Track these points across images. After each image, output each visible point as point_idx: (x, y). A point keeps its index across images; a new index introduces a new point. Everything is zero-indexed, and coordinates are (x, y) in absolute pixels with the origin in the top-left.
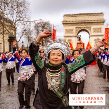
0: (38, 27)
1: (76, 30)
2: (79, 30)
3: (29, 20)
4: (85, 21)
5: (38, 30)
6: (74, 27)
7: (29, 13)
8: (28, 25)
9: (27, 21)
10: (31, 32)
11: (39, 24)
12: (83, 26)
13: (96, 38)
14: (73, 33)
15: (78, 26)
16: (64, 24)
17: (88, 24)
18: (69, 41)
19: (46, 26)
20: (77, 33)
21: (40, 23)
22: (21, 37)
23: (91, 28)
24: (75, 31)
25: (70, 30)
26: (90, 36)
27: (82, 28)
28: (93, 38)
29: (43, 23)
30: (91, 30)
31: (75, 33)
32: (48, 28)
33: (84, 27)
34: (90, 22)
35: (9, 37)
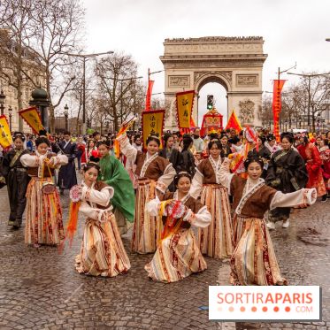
1: (195, 78)
2: (202, 80)
3: (82, 54)
5: (103, 78)
6: (190, 72)
12: (213, 69)
13: (243, 99)
16: (164, 62)
17: (223, 64)
19: (122, 68)
20: (197, 86)
21: (108, 60)
22: (63, 95)
23: (231, 76)
24: (192, 82)
25: (180, 77)
26: (229, 94)
28: (237, 100)
30: (231, 79)
31: (192, 86)
34: (231, 61)
35: (33, 95)
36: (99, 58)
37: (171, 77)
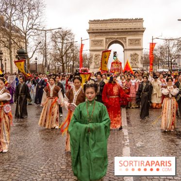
0: (56, 37)
1: (106, 41)
2: (110, 42)
3: (45, 29)
4: (118, 29)
5: (56, 42)
6: (103, 38)
7: (44, 19)
8: (43, 35)
9: (42, 30)
10: (47, 45)
11: (57, 34)
12: (116, 36)
13: (132, 53)
14: (102, 46)
15: (109, 37)
16: (89, 33)
17: (121, 33)
18: (96, 57)
19: (66, 37)
20: (107, 46)
21: (58, 32)
22: (34, 52)
23: (126, 40)
24: (105, 44)
25: (98, 41)
26: (125, 50)
27: (114, 38)
29: (63, 32)
30: (126, 42)
31: (105, 46)
32: (70, 39)
33: (117, 38)
34: (126, 31)
36: (53, 31)
37: (93, 41)
